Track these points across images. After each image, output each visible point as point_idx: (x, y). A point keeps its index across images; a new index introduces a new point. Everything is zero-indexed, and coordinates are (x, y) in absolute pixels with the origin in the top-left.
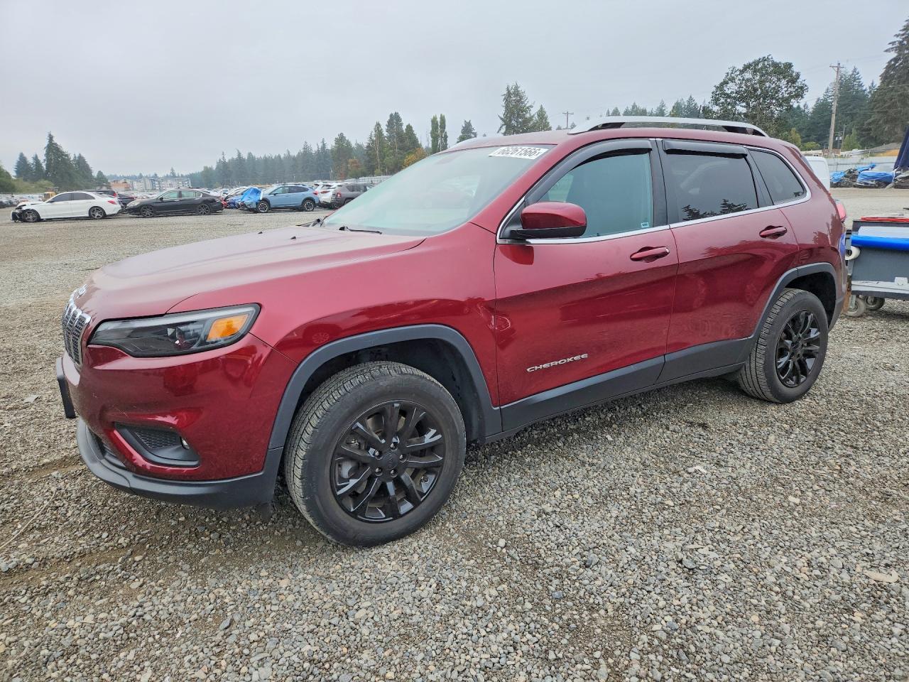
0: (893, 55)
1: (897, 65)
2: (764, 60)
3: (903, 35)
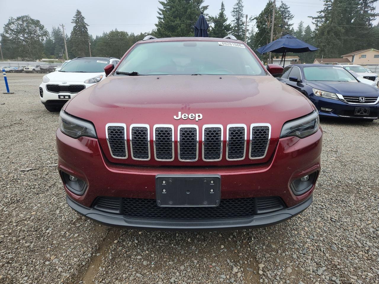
0: (74, 25)
1: (77, 29)
2: (26, 17)
3: (76, 17)
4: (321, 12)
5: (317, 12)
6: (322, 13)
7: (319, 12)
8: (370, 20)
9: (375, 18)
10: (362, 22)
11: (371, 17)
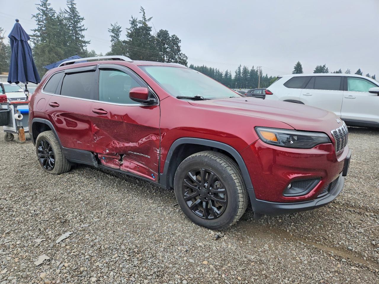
4: (35, 31)
5: (32, 30)
6: (37, 32)
7: (33, 30)
8: (83, 46)
9: (86, 45)
10: (77, 47)
11: (83, 44)
